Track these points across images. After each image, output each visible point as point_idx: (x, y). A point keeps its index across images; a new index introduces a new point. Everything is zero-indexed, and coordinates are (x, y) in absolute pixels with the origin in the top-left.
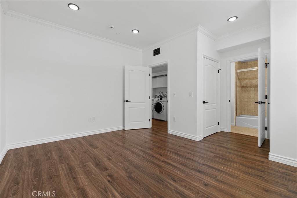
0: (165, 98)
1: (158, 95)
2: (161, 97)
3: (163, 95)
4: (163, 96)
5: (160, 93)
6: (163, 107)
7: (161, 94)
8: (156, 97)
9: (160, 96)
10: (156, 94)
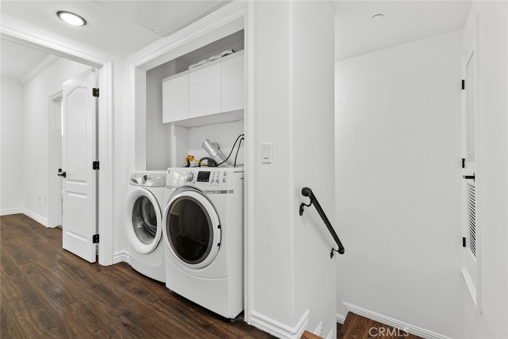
0: (230, 170)
1: (197, 158)
2: (212, 163)
3: (221, 155)
4: (218, 160)
5: (203, 146)
6: (216, 232)
7: (212, 151)
8: (188, 166)
9: (205, 162)
10: (191, 153)
